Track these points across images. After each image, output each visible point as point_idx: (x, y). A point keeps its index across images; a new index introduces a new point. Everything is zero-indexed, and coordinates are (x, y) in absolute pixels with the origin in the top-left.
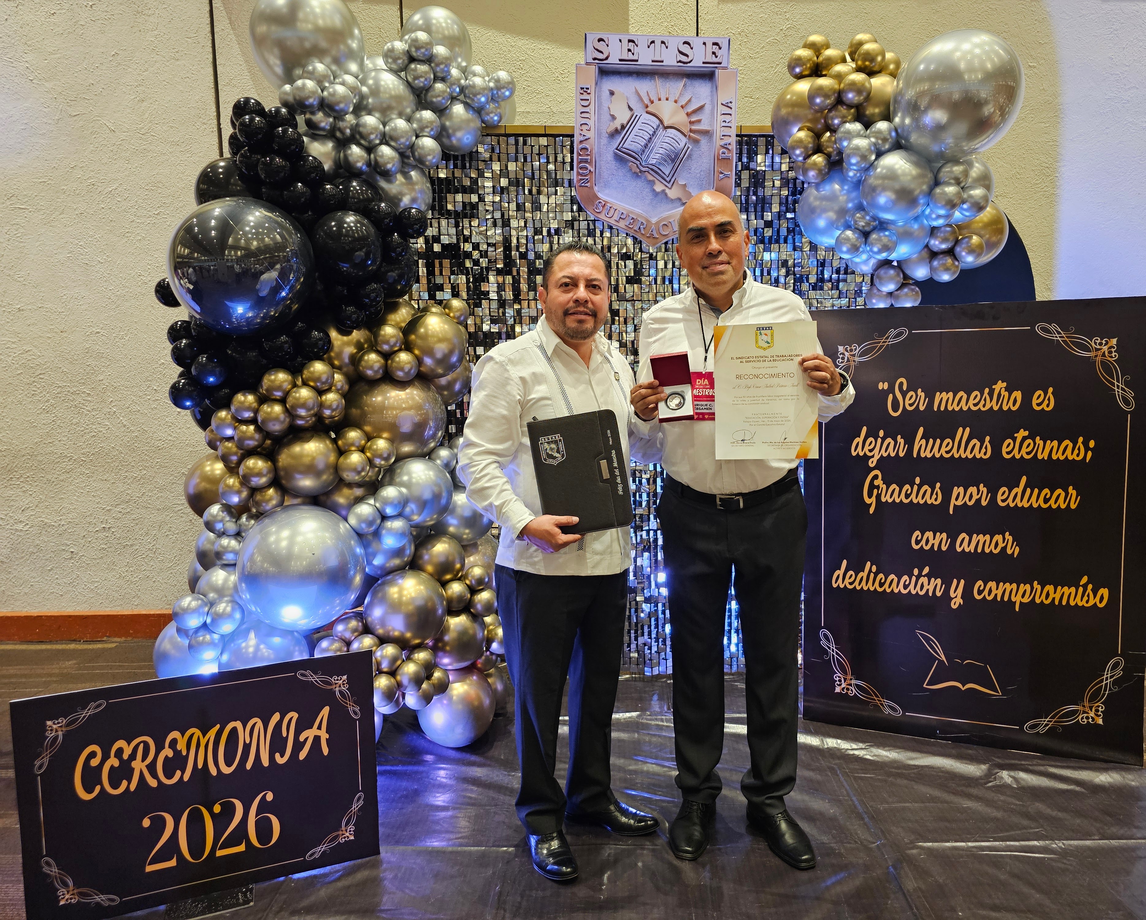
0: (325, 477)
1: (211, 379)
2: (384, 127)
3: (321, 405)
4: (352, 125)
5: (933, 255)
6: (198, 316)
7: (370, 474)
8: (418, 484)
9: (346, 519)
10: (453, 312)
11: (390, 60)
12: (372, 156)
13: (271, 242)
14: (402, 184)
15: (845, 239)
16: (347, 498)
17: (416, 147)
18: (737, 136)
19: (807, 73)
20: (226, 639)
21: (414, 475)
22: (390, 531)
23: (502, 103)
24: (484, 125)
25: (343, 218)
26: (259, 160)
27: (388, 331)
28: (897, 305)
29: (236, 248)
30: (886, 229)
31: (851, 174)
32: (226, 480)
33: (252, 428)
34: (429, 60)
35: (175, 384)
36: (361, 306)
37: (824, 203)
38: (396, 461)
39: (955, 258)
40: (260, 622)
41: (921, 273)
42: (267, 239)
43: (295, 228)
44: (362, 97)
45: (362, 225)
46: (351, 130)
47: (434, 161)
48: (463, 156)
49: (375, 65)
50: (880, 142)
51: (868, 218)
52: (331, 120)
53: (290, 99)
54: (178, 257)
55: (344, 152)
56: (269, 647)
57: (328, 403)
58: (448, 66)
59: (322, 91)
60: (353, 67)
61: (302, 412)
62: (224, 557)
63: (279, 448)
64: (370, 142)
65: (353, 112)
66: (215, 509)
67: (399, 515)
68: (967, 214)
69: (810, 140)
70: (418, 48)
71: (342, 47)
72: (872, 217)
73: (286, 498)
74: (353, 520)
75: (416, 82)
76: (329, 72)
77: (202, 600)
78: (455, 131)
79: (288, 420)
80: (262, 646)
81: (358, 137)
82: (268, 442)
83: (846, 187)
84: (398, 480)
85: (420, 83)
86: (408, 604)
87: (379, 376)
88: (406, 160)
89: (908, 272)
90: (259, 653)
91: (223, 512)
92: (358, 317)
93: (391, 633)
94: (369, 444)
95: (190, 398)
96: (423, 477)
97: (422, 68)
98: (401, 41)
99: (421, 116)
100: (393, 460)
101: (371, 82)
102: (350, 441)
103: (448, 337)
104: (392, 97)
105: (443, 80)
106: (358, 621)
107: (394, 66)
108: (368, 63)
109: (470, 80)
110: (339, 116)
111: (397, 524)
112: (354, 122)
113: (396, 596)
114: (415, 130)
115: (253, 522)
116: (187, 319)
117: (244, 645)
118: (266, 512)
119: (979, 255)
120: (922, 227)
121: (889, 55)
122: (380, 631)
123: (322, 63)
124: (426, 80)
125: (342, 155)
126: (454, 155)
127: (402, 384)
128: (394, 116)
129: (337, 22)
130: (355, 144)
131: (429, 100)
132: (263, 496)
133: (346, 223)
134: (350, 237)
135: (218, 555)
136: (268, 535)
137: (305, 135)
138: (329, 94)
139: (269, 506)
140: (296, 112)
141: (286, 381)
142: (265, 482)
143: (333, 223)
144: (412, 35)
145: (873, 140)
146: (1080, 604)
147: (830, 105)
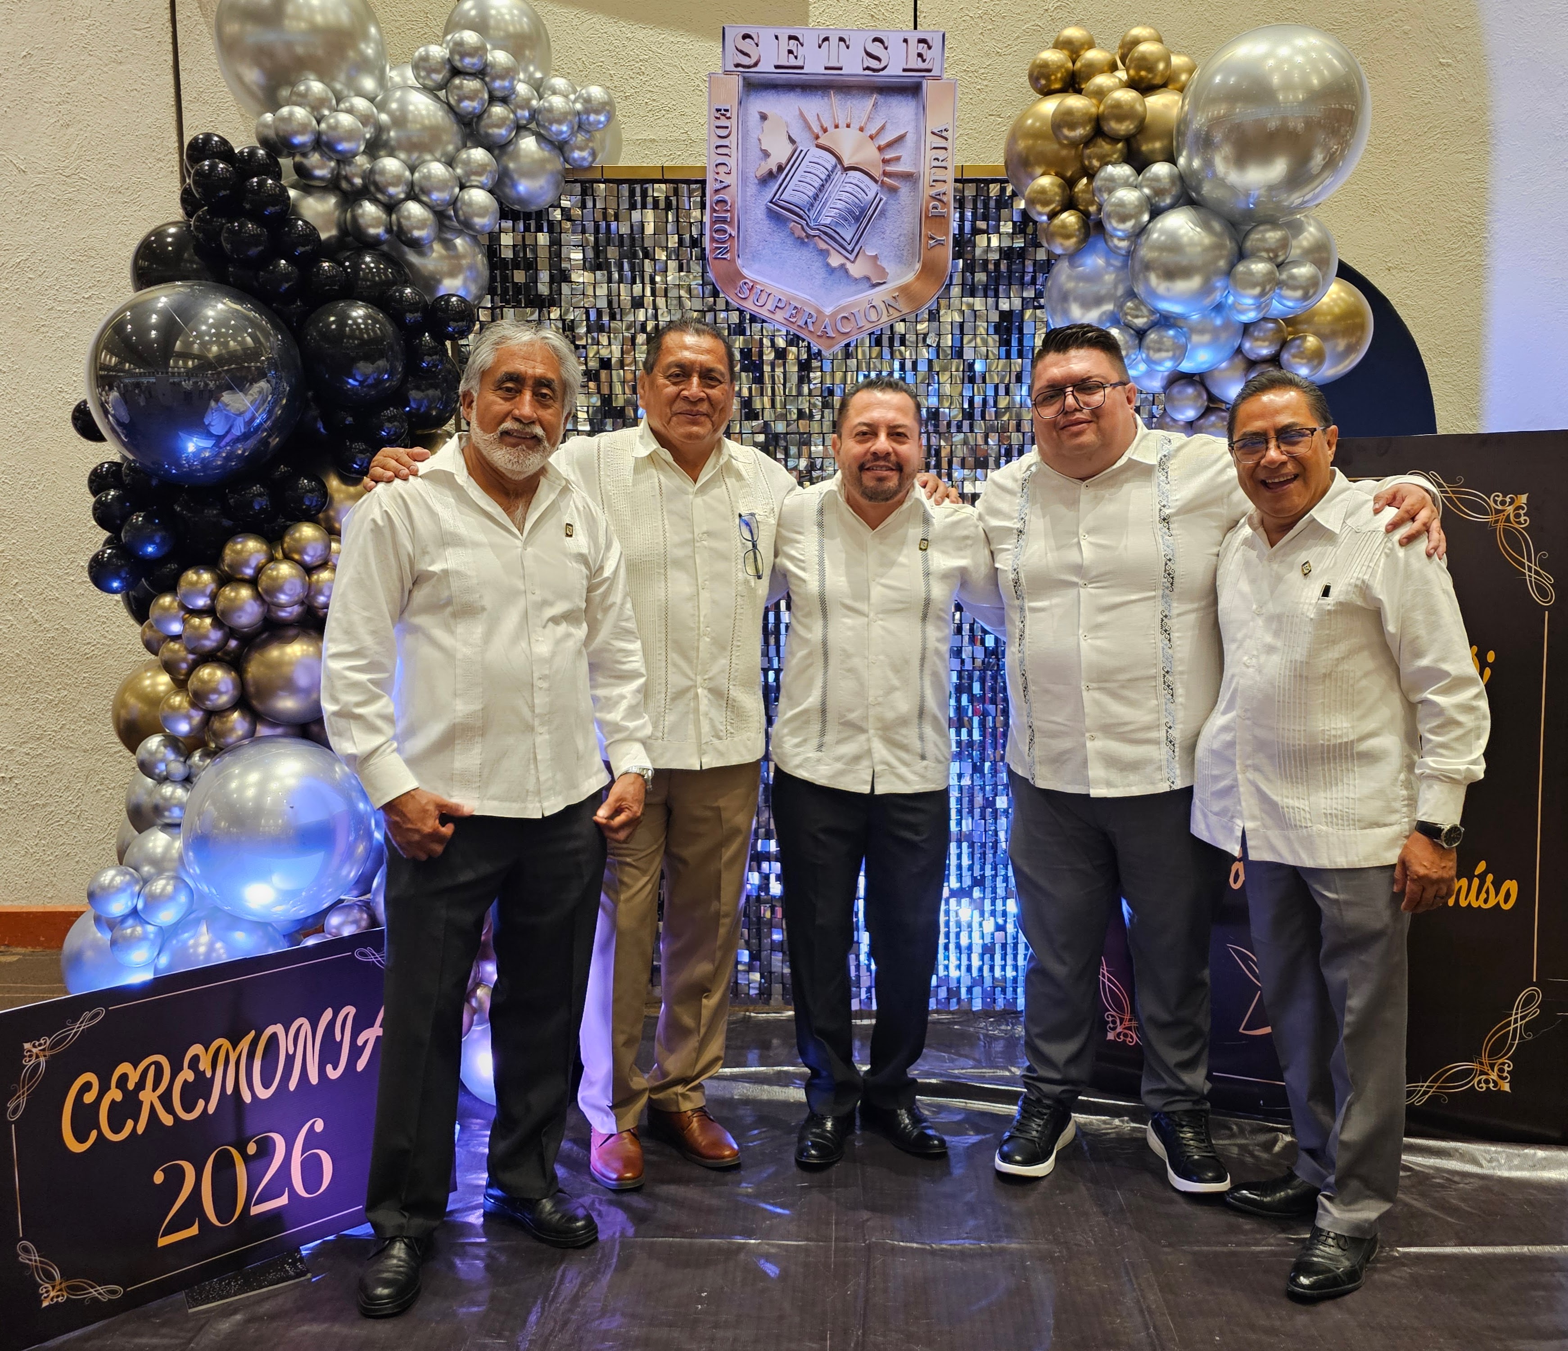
1: (150, 549)
2: (412, 173)
3: (311, 589)
4: (364, 171)
5: (1250, 363)
11: (423, 74)
12: (394, 217)
13: (238, 348)
14: (442, 257)
17: (459, 204)
18: (957, 181)
19: (1057, 86)
20: (166, 934)
23: (596, 134)
24: (567, 166)
25: (344, 312)
26: (222, 225)
29: (185, 355)
30: (1170, 327)
31: (1117, 243)
32: (169, 699)
33: (208, 621)
34: (481, 73)
35: (97, 555)
36: (374, 443)
37: (1079, 285)
40: (217, 909)
42: (232, 343)
43: (275, 326)
44: (380, 129)
45: (375, 321)
46: (363, 178)
47: (488, 221)
48: (539, 214)
49: (401, 80)
50: (1157, 194)
52: (332, 164)
53: (271, 133)
54: (101, 369)
55: (352, 211)
56: (228, 944)
57: (320, 585)
58: (510, 79)
59: (319, 124)
60: (369, 84)
61: (283, 598)
62: (167, 814)
63: (249, 651)
64: (390, 196)
65: (365, 153)
66: (154, 742)
69: (1057, 189)
70: (463, 56)
71: (351, 54)
72: (1150, 309)
73: (258, 726)
75: (462, 105)
76: (330, 95)
77: (131, 874)
78: (523, 175)
79: (261, 610)
80: (218, 945)
81: (372, 189)
82: (233, 643)
83: (1113, 263)
85: (468, 106)
88: (447, 223)
89: (1216, 391)
90: (214, 953)
91: (165, 746)
95: (118, 576)
97: (471, 84)
98: (440, 44)
99: (469, 157)
101: (394, 106)
104: (425, 128)
105: (504, 100)
107: (429, 83)
108: (392, 77)
109: (546, 100)
110: (344, 159)
112: (368, 166)
114: (459, 179)
115: (208, 761)
116: (117, 459)
117: (192, 944)
118: (228, 746)
119: (1318, 366)
120: (1228, 323)
121: (1177, 61)
123: (321, 80)
124: (477, 101)
125: (349, 215)
126: (524, 212)
128: (428, 157)
129: (344, 17)
130: (370, 200)
131: (482, 131)
132: (224, 723)
133: (350, 318)
134: (357, 339)
135: (158, 810)
136: (228, 779)
137: (293, 187)
138: (330, 127)
139: (232, 739)
140: (280, 154)
141: (258, 551)
142: (227, 702)
143: (332, 319)
144: (456, 35)
145: (1146, 191)
146: (1475, 904)
147: (1086, 137)
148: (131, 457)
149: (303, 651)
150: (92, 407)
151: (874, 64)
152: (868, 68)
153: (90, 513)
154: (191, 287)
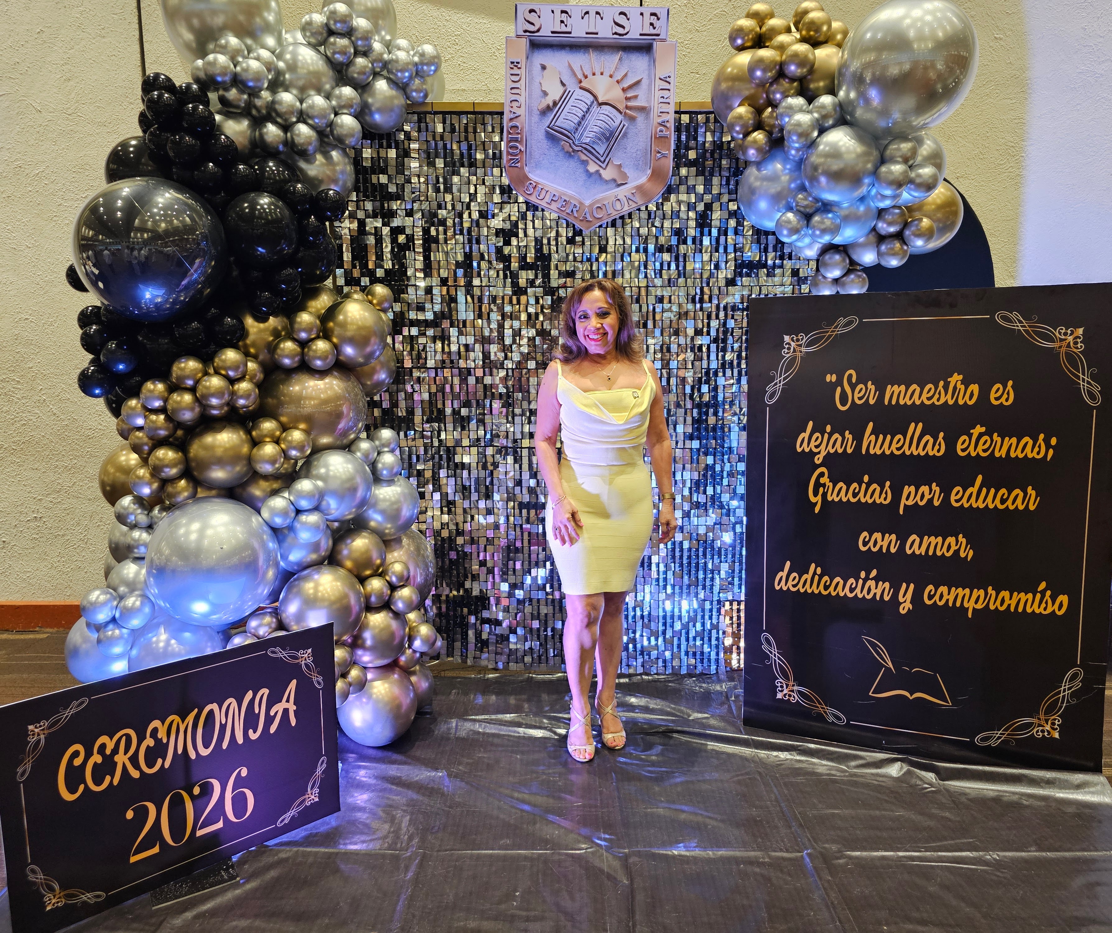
0: (238, 468)
1: (121, 367)
2: (301, 102)
3: (234, 395)
4: (268, 103)
5: (881, 238)
7: (285, 466)
8: (335, 477)
9: (259, 512)
10: (376, 299)
11: (308, 34)
12: (289, 135)
13: (180, 225)
14: (322, 164)
15: (786, 222)
16: (264, 491)
17: (335, 125)
18: (676, 112)
19: (749, 44)
20: (136, 634)
21: (331, 468)
22: (305, 524)
23: (428, 79)
24: (408, 102)
25: (255, 200)
26: (168, 138)
27: (305, 318)
28: (844, 292)
29: (142, 230)
30: (829, 211)
31: (793, 152)
32: (137, 471)
33: (162, 417)
34: (349, 33)
35: (84, 371)
36: (277, 293)
37: (763, 184)
38: (313, 453)
39: (904, 242)
40: (171, 617)
41: (868, 258)
43: (206, 210)
44: (279, 73)
45: (276, 207)
46: (266, 108)
47: (355, 140)
48: (389, 135)
49: (293, 39)
50: (823, 117)
51: (810, 199)
52: (245, 97)
53: (202, 74)
54: (82, 240)
55: (260, 130)
56: (180, 642)
57: (241, 392)
58: (369, 39)
59: (235, 67)
60: (270, 41)
61: (214, 402)
62: (135, 550)
63: (191, 438)
64: (286, 120)
65: (267, 88)
66: (127, 501)
67: (316, 508)
69: (750, 116)
70: (336, 21)
71: (258, 20)
72: (814, 198)
73: (199, 490)
74: (265, 513)
75: (335, 56)
76: (243, 47)
77: (111, 593)
78: (377, 108)
79: (198, 409)
80: (173, 642)
81: (274, 114)
82: (180, 432)
83: (788, 167)
84: (314, 472)
85: (339, 58)
86: (323, 600)
87: (295, 365)
88: (325, 140)
89: (853, 257)
90: (170, 647)
91: (134, 503)
92: (274, 304)
94: (284, 435)
95: (100, 385)
96: (341, 470)
97: (342, 42)
98: (320, 13)
99: (341, 93)
100: (309, 452)
102: (265, 432)
103: (368, 324)
104: (310, 73)
105: (365, 54)
106: (272, 616)
107: (313, 40)
108: (287, 37)
109: (393, 54)
110: (254, 93)
111: (312, 518)
112: (270, 99)
113: (311, 591)
114: (334, 108)
115: (165, 514)
116: (99, 304)
117: (154, 639)
118: (178, 503)
119: (930, 240)
120: (868, 209)
121: (836, 25)
122: (296, 628)
123: (237, 36)
124: (346, 54)
125: (257, 133)
126: (378, 134)
127: (320, 373)
128: (312, 93)
130: (272, 122)
131: (350, 75)
132: (174, 488)
133: (259, 204)
134: (264, 219)
135: (130, 547)
136: (178, 527)
137: (219, 113)
138: (243, 70)
139: (180, 498)
140: (209, 90)
141: (196, 369)
142: (176, 474)
143: (246, 205)
144: (331, 6)
145: (816, 115)
146: (1037, 611)
147: (771, 78)
148: (106, 303)
149: (228, 437)
150: (77, 268)
151: (620, 30)
152: (616, 33)
153: (79, 341)
154: (147, 181)
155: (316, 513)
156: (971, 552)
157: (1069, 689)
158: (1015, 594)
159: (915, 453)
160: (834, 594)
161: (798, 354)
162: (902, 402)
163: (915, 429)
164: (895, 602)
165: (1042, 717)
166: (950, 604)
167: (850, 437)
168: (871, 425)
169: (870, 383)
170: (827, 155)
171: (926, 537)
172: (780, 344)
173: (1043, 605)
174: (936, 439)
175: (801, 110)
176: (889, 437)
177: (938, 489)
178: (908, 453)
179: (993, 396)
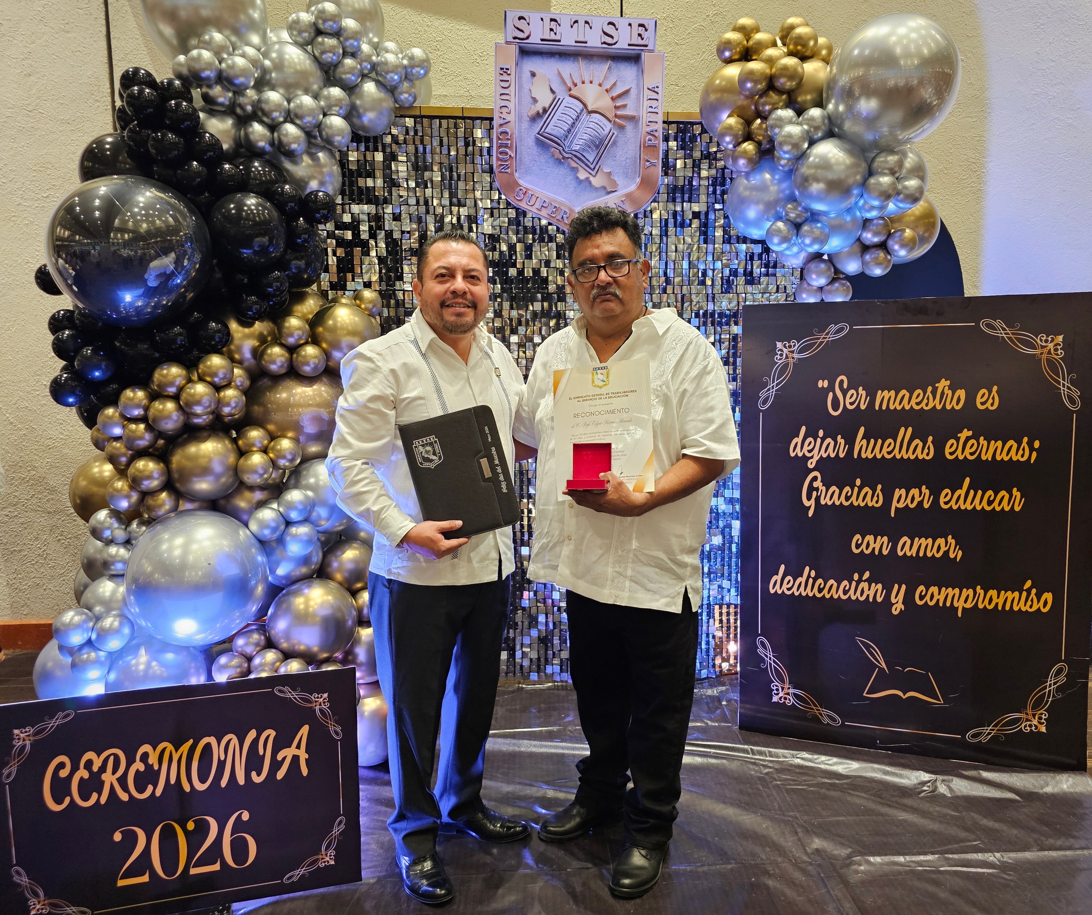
0: (223, 480)
1: (97, 374)
2: (289, 102)
3: (220, 403)
4: (253, 101)
5: (865, 248)
6: (81, 305)
7: (273, 476)
8: (324, 487)
9: (246, 525)
10: (364, 304)
11: (295, 33)
12: (276, 135)
13: (163, 225)
14: (309, 166)
15: (776, 231)
16: (249, 501)
17: (323, 126)
18: (664, 122)
19: (736, 57)
20: (114, 657)
21: (321, 478)
22: (295, 537)
23: (417, 83)
24: (397, 106)
25: (242, 200)
26: (149, 135)
27: (293, 322)
28: (829, 299)
29: (122, 230)
30: (818, 221)
31: (783, 162)
32: (113, 483)
33: (142, 426)
34: (337, 34)
35: (56, 378)
36: (264, 296)
37: (754, 193)
38: (302, 462)
39: (888, 252)
40: (153, 638)
41: (852, 267)
42: (158, 222)
43: (190, 210)
44: (265, 71)
45: (265, 208)
46: (252, 107)
47: (343, 141)
48: (376, 139)
49: (278, 37)
50: (812, 130)
51: (800, 209)
52: (230, 94)
53: (185, 70)
54: (57, 240)
55: (245, 129)
56: (162, 664)
57: (227, 399)
58: (358, 40)
59: (220, 63)
60: (255, 39)
61: (198, 410)
62: (112, 567)
63: (173, 447)
64: (273, 120)
65: (254, 87)
66: (102, 515)
67: (306, 520)
68: (901, 205)
69: (740, 127)
70: (325, 21)
71: (242, 17)
72: (804, 208)
73: (181, 502)
74: (253, 526)
75: (324, 56)
76: (228, 43)
77: (87, 614)
78: (366, 110)
79: (182, 418)
80: (154, 663)
81: (260, 113)
82: (161, 442)
83: (777, 177)
84: (304, 482)
85: (328, 57)
86: (314, 615)
87: (283, 371)
88: (313, 141)
89: (839, 266)
90: (151, 671)
91: (111, 518)
92: (261, 308)
93: (297, 647)
94: (272, 443)
95: (73, 394)
97: (330, 42)
98: (307, 12)
99: (329, 93)
100: (298, 461)
101: (274, 55)
102: (252, 441)
103: (359, 330)
104: (297, 72)
105: (353, 55)
106: (260, 634)
107: (300, 39)
108: (272, 36)
109: (382, 56)
110: (239, 91)
111: (303, 530)
112: (256, 97)
113: (302, 607)
114: (322, 109)
115: (144, 528)
116: (71, 308)
117: (134, 662)
118: (159, 517)
119: (911, 249)
120: (854, 219)
121: (822, 40)
122: (284, 645)
123: (220, 32)
124: (334, 54)
125: (242, 132)
126: (365, 137)
127: (309, 380)
128: (300, 92)
130: (257, 122)
131: (337, 76)
132: (155, 501)
133: (246, 205)
134: (251, 221)
135: (106, 564)
136: (159, 542)
137: (202, 111)
138: (228, 66)
139: (162, 511)
140: (191, 85)
141: (180, 376)
142: (158, 486)
143: (232, 206)
144: (320, 6)
145: (806, 127)
146: (1024, 609)
147: (761, 90)
149: (213, 447)
150: (50, 269)
151: (609, 40)
152: (605, 43)
153: (50, 348)
154: (124, 179)
155: (306, 525)
156: (960, 552)
157: (1055, 684)
158: (1003, 592)
159: (905, 457)
160: (828, 596)
161: (791, 360)
162: (892, 407)
163: (905, 433)
164: (887, 603)
165: (1030, 711)
166: (941, 605)
167: (843, 441)
168: (862, 430)
169: (861, 388)
170: (817, 166)
171: (917, 539)
172: (773, 350)
173: (1029, 603)
174: (925, 443)
175: (791, 122)
176: (880, 441)
177: (927, 492)
178: (898, 457)
179: (979, 400)
